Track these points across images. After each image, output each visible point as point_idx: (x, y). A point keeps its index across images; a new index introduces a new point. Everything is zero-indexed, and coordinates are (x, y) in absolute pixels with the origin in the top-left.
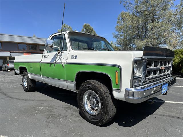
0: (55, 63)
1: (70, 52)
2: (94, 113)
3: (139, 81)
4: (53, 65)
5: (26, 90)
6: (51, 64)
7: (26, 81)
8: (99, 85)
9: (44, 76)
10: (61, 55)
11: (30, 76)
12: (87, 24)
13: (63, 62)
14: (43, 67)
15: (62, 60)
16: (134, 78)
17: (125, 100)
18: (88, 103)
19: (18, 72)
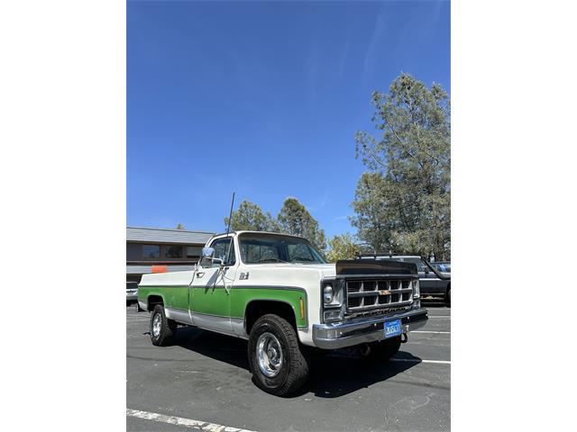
0: (215, 287)
1: (240, 266)
2: (272, 374)
3: (338, 314)
4: (210, 290)
5: (156, 344)
6: (207, 288)
7: (159, 324)
8: (280, 322)
9: (195, 311)
10: (225, 273)
11: (167, 313)
12: (292, 198)
13: (227, 285)
14: (192, 295)
15: (226, 280)
16: (326, 309)
17: (314, 345)
18: (266, 357)
19: (144, 305)
